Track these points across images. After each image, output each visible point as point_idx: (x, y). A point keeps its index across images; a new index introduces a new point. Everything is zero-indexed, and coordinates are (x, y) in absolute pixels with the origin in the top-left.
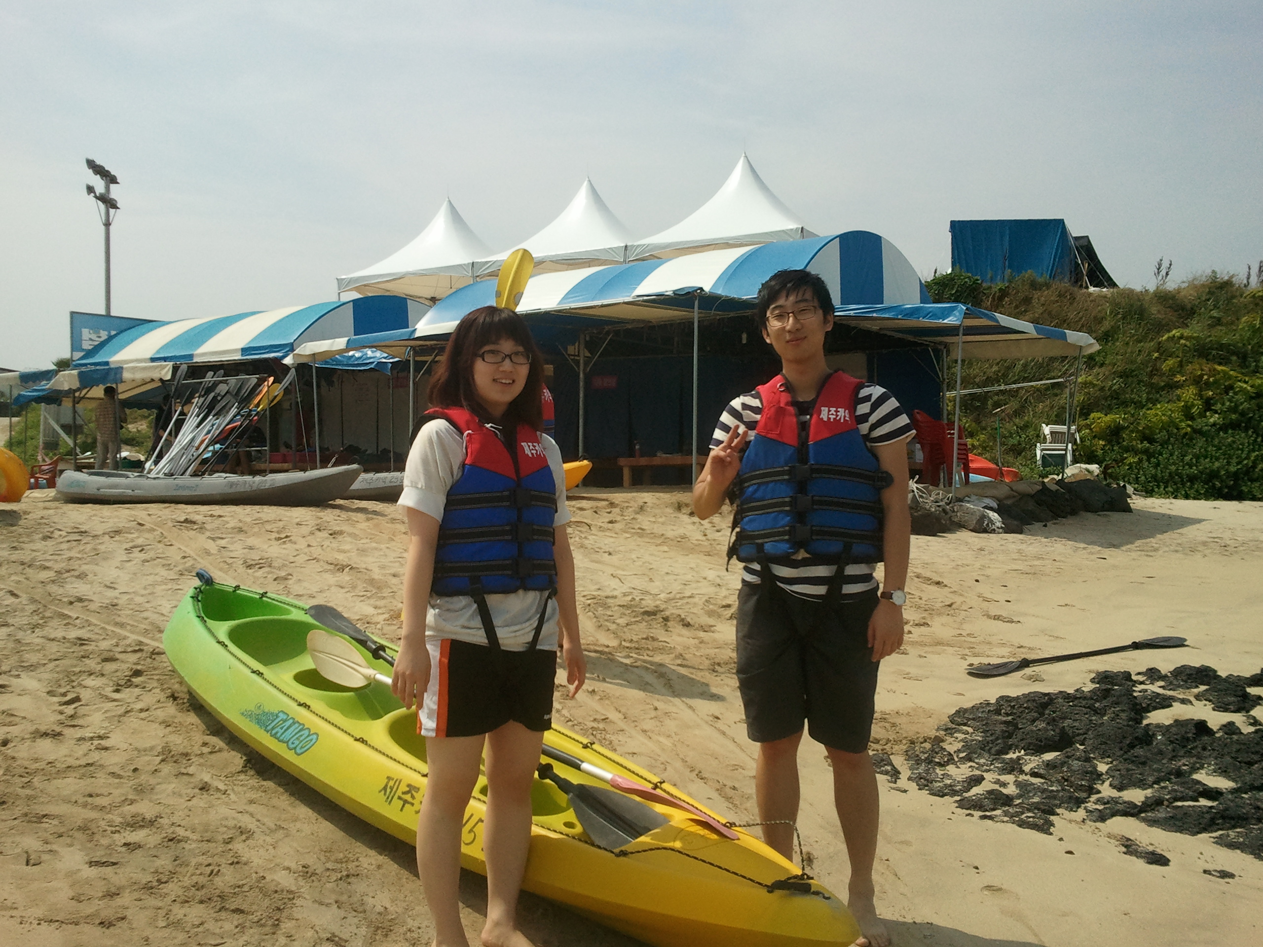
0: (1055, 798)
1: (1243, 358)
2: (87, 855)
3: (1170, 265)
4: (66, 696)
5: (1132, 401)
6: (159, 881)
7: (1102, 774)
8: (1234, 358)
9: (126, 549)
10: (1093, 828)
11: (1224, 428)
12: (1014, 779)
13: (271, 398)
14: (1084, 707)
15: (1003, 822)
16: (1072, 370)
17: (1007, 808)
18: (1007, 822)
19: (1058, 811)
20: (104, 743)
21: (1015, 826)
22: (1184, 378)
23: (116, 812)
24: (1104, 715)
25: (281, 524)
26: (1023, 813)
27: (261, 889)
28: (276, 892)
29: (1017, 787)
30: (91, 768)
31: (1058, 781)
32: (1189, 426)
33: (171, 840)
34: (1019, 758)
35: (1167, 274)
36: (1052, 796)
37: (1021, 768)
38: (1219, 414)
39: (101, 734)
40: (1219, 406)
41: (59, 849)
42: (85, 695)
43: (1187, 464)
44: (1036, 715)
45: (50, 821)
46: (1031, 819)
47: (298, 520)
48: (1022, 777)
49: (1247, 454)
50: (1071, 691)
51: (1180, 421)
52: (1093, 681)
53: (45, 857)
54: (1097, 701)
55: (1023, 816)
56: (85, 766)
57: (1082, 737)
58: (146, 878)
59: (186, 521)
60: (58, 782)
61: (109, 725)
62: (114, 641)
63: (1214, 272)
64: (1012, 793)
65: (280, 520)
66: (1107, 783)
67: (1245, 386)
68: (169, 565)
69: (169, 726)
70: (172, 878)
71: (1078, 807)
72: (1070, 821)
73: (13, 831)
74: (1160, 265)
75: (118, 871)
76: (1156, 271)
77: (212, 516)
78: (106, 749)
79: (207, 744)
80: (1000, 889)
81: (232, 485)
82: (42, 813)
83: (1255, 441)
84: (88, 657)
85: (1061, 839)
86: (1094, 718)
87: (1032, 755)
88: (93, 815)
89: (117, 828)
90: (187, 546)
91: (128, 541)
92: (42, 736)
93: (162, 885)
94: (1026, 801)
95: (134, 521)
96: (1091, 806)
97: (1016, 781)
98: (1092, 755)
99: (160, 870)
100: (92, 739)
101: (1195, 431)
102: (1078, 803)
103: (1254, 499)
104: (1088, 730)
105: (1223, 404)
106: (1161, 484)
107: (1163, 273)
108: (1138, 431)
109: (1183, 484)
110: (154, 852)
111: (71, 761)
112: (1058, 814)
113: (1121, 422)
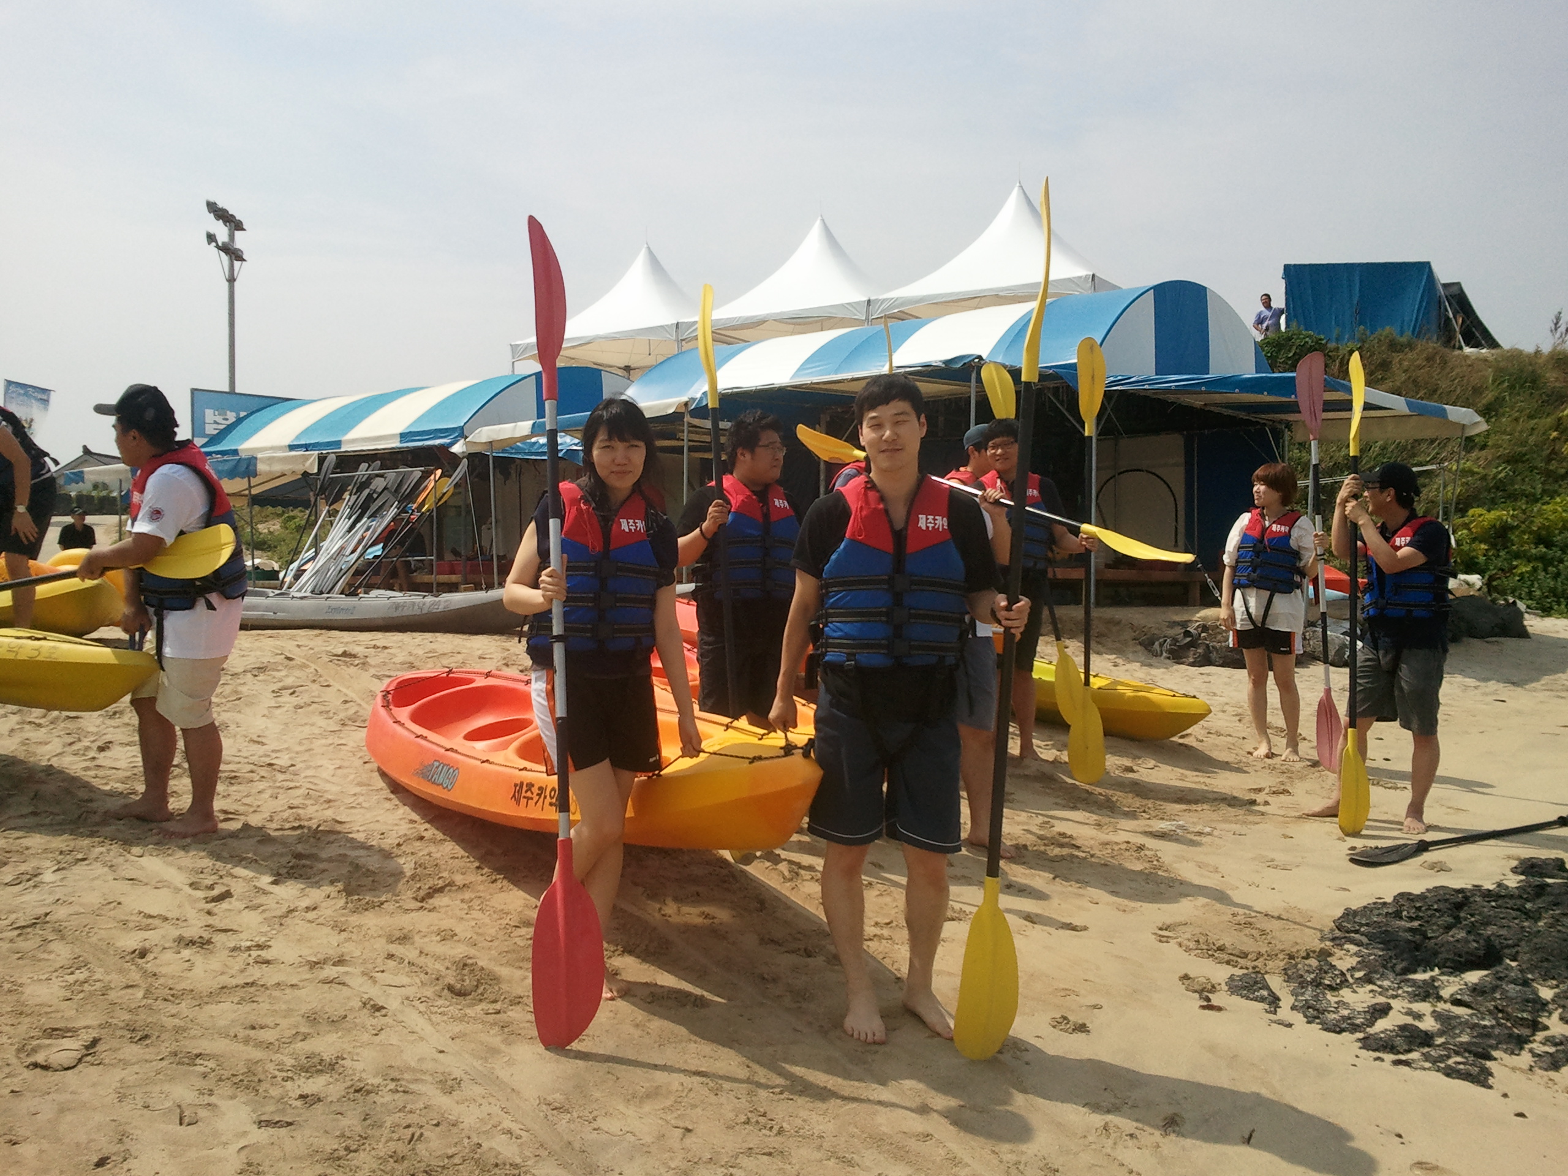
0: (1489, 1036)
2: (254, 1111)
4: (213, 889)
5: (1524, 494)
6: (347, 1149)
7: (1547, 1003)
9: (273, 692)
10: (1546, 1079)
12: (1432, 1009)
13: (438, 495)
14: (1512, 909)
15: (1425, 1069)
16: (1445, 455)
17: (1426, 1050)
18: (1429, 1069)
19: (1495, 1054)
20: (264, 954)
21: (1440, 1075)
23: (287, 1051)
24: (1539, 919)
25: (460, 658)
26: (1449, 1057)
27: (477, 1161)
28: (497, 1165)
29: (1436, 1020)
30: (252, 990)
31: (1490, 1012)
33: (357, 1091)
34: (1433, 979)
36: (1485, 1033)
37: (1438, 993)
39: (260, 943)
41: (219, 1103)
42: (237, 888)
44: (1450, 920)
45: (206, 1063)
46: (1462, 1067)
47: (480, 652)
48: (1441, 1006)
50: (1489, 885)
52: (1514, 870)
53: (203, 1113)
54: (1527, 900)
55: (1450, 1062)
56: (243, 987)
57: (1514, 951)
58: (330, 1144)
59: (345, 654)
60: (212, 1009)
61: (269, 929)
64: (1430, 1029)
65: (459, 653)
66: (1556, 1016)
68: (328, 712)
69: (344, 930)
70: (364, 1144)
71: (1522, 1048)
72: (1514, 1069)
73: (160, 1077)
74: (1558, 319)
75: (294, 1134)
76: (1553, 328)
77: (375, 647)
78: (267, 962)
79: (393, 955)
80: (1436, 1168)
81: (397, 607)
82: (195, 1052)
84: (237, 836)
85: (1505, 1095)
86: (1526, 924)
87: (1450, 974)
88: (257, 1054)
89: (290, 1074)
90: (348, 688)
91: (275, 680)
92: (188, 944)
93: (352, 1154)
94: (1451, 1041)
95: (282, 654)
96: (1540, 1049)
97: (1434, 1011)
98: (1530, 976)
99: (348, 1134)
100: (249, 948)
102: (1520, 1043)
104: (1520, 940)
106: (1562, 600)
107: (1562, 329)
108: (1531, 533)
110: (336, 1107)
111: (225, 980)
112: (1495, 1059)
113: (1509, 520)
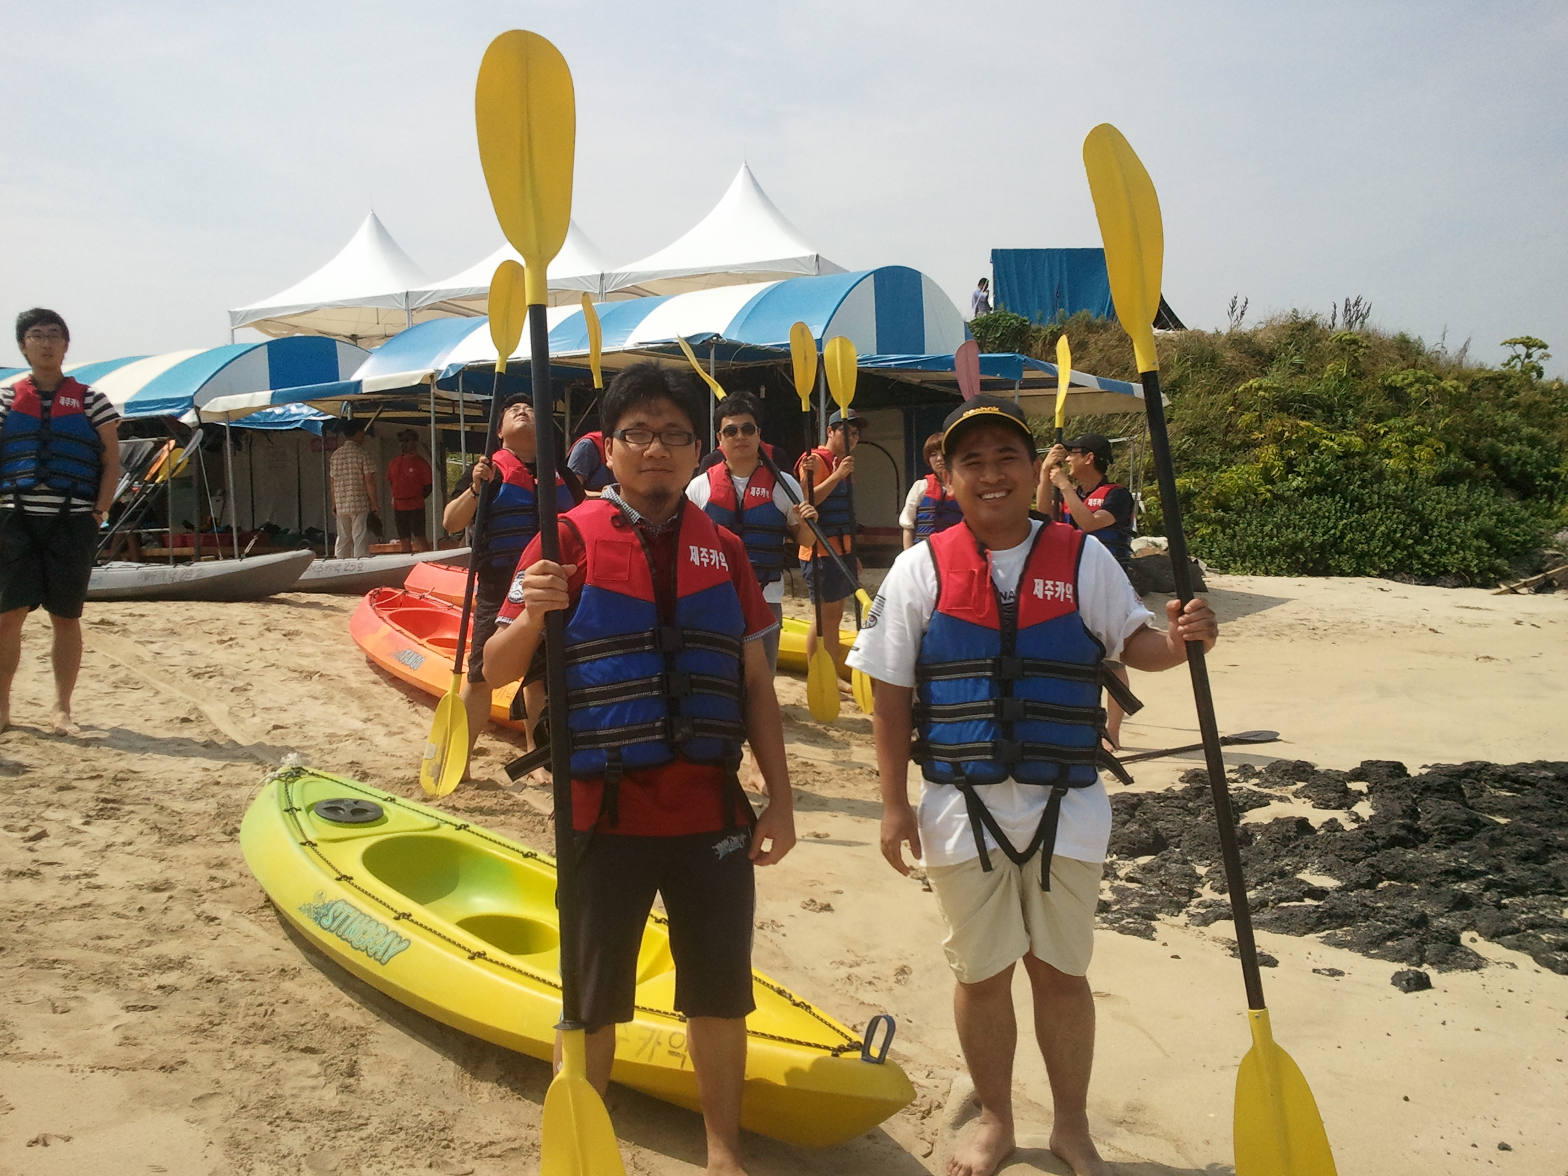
0: (1154, 902)
1: (1329, 410)
2: (120, 1000)
3: (1246, 303)
4: (27, 831)
5: (1204, 463)
6: (211, 1023)
7: (1202, 877)
8: (1319, 412)
9: (38, 658)
10: (1197, 932)
11: (1308, 493)
12: (1110, 885)
13: (173, 465)
14: (1177, 807)
15: (1103, 929)
16: (1135, 427)
17: (1105, 915)
18: (1106, 928)
19: (1159, 916)
20: (93, 881)
21: (1115, 933)
22: (1262, 436)
23: (136, 954)
24: (1198, 815)
25: (220, 624)
26: (1122, 919)
27: (328, 1026)
28: (345, 1029)
29: (1113, 893)
30: (90, 909)
31: (1155, 885)
32: (1269, 491)
33: (209, 981)
34: (1112, 863)
35: (1242, 314)
36: (1151, 900)
37: (1115, 873)
38: (1302, 476)
39: (87, 872)
40: (1303, 467)
41: (84, 996)
42: (51, 828)
43: (1267, 535)
44: (1126, 817)
45: (64, 967)
46: (1132, 925)
47: (239, 619)
48: (1117, 883)
49: (1335, 523)
50: (1160, 790)
51: (1259, 486)
52: (1181, 780)
53: (72, 1004)
54: (1190, 800)
55: (1123, 922)
56: (81, 907)
57: (1177, 840)
58: (195, 1021)
59: (103, 622)
60: (56, 925)
61: (91, 861)
62: (62, 767)
63: (1295, 310)
64: (1109, 899)
65: (218, 619)
66: (1208, 886)
67: (1331, 444)
68: (98, 675)
69: (163, 860)
70: (224, 1019)
71: (1180, 912)
72: (1173, 926)
73: (24, 979)
74: (1234, 303)
75: (161, 1015)
76: (1230, 310)
77: (131, 615)
78: (99, 887)
79: (215, 878)
80: (1109, 995)
81: (147, 576)
82: (51, 958)
83: (1343, 507)
84: (38, 786)
85: (1165, 944)
86: (1188, 819)
87: (1126, 859)
88: (109, 958)
89: (143, 971)
90: (112, 653)
91: (38, 647)
92: (18, 876)
93: (215, 1028)
94: (1125, 907)
95: (38, 623)
96: (1192, 910)
97: (1112, 886)
98: (1189, 858)
99: (208, 1013)
100: (77, 877)
101: (1276, 496)
102: (1180, 907)
103: (1342, 574)
104: (1183, 832)
105: (1307, 465)
106: (1238, 559)
107: (1238, 312)
108: (1211, 498)
109: (1263, 558)
110: (193, 994)
111: (62, 903)
112: (1159, 920)
113: (1192, 487)
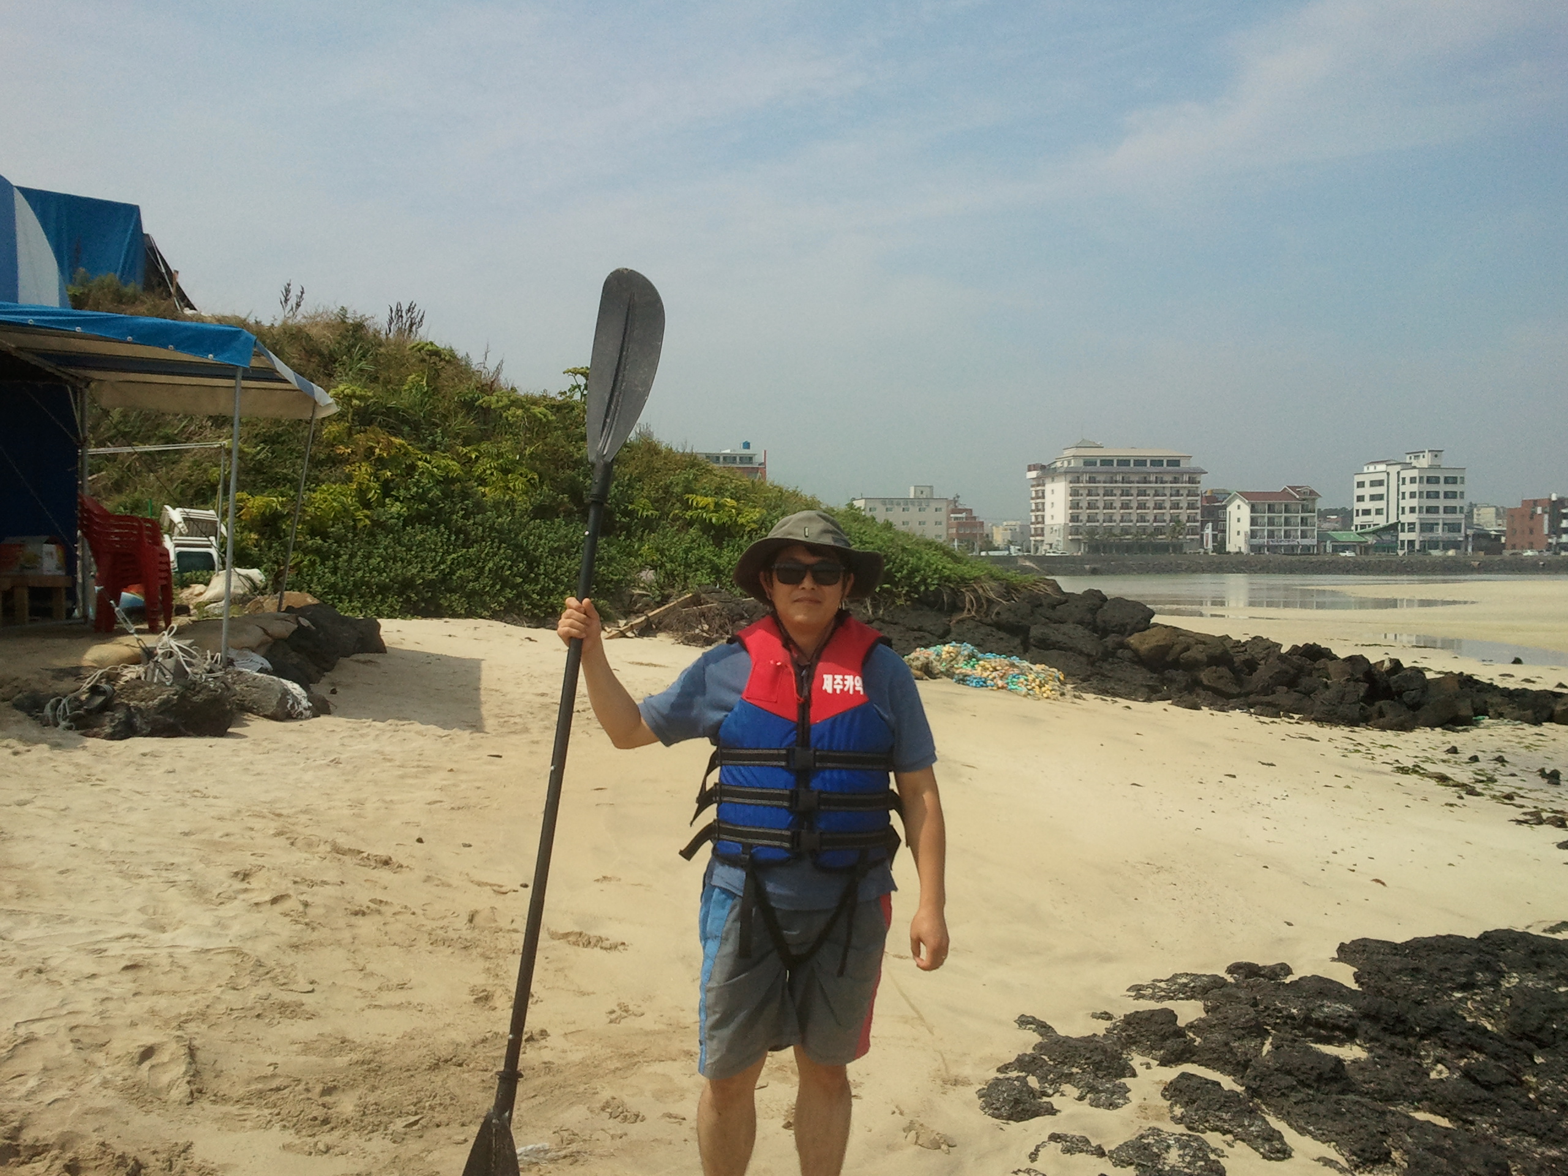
1: (416, 427)
3: (302, 293)
5: (286, 479)
8: (406, 429)
11: (408, 521)
16: (192, 428)
22: (349, 451)
32: (366, 516)
35: (298, 305)
38: (401, 502)
40: (402, 492)
43: (374, 569)
49: (442, 557)
51: (357, 510)
63: (343, 308)
67: (428, 465)
74: (288, 291)
76: (283, 299)
83: (449, 539)
101: (376, 523)
103: (455, 615)
105: (408, 489)
106: (344, 597)
107: (292, 301)
108: (304, 522)
109: (373, 596)
113: (279, 507)
